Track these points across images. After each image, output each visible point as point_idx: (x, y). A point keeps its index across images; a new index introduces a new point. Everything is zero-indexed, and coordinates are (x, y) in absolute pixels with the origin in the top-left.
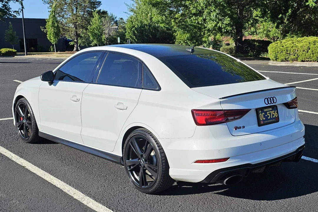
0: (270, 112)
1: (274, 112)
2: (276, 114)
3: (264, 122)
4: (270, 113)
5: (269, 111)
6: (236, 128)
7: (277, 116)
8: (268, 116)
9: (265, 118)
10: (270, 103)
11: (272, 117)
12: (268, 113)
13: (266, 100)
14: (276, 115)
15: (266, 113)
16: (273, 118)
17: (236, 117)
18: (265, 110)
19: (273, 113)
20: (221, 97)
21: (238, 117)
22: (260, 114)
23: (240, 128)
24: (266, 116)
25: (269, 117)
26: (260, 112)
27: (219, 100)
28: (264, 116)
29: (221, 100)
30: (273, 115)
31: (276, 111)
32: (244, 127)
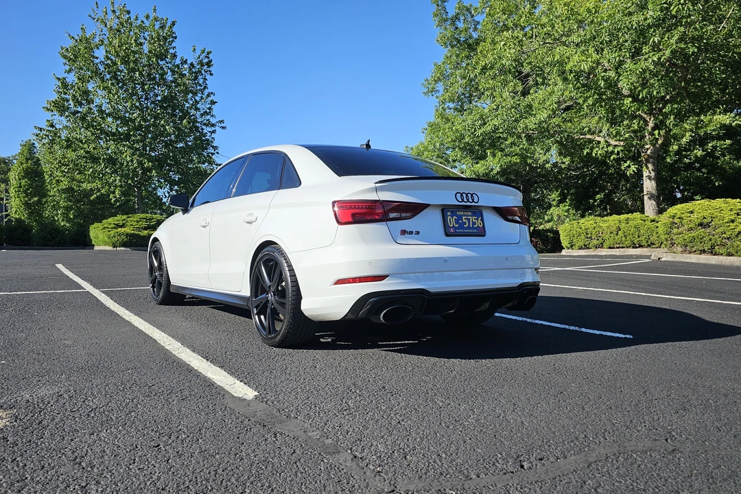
0: (468, 217)
1: (477, 219)
3: (456, 231)
4: (469, 220)
6: (404, 232)
7: (482, 226)
8: (465, 223)
9: (457, 225)
10: (465, 200)
13: (459, 195)
14: (479, 223)
15: (460, 218)
16: (473, 228)
17: (404, 215)
18: (459, 213)
19: (474, 221)
20: (377, 181)
21: (408, 214)
22: (449, 217)
23: (411, 233)
24: (460, 222)
26: (449, 214)
27: (374, 185)
28: (457, 221)
29: (377, 185)
30: (474, 223)
31: (480, 218)
32: (418, 233)
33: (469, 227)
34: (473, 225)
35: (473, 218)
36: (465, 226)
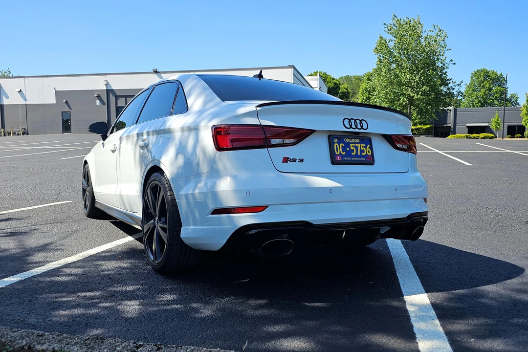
0: (356, 145)
1: (366, 147)
2: (369, 151)
3: (342, 159)
4: (357, 148)
5: (355, 143)
6: (286, 160)
7: (370, 154)
9: (344, 153)
10: (354, 126)
11: (359, 154)
12: (353, 146)
13: (346, 122)
14: (367, 151)
15: (347, 145)
16: (361, 156)
17: (287, 141)
18: (347, 140)
19: (362, 149)
21: (292, 141)
22: (336, 144)
23: (294, 160)
24: (348, 149)
25: (353, 152)
26: (336, 140)
27: (254, 109)
28: (344, 149)
29: (258, 108)
30: (362, 151)
31: (369, 146)
32: (302, 161)
33: (356, 155)
34: (361, 153)
35: (362, 145)
36: (352, 154)
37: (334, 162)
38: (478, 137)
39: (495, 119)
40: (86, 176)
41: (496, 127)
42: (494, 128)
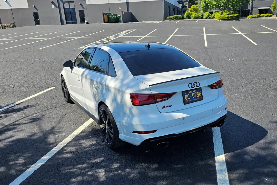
0: (195, 93)
1: (199, 93)
2: (200, 94)
3: (189, 101)
4: (195, 94)
5: (194, 92)
6: (164, 107)
8: (193, 96)
10: (193, 87)
12: (193, 94)
13: (190, 85)
14: (200, 95)
15: (191, 94)
16: (197, 98)
17: (164, 99)
18: (190, 92)
21: (166, 98)
23: (168, 106)
24: (191, 96)
26: (186, 94)
27: (149, 87)
28: (189, 97)
29: (150, 87)
30: (197, 95)
31: (200, 92)
32: (171, 106)
33: (195, 98)
34: (197, 96)
35: (197, 93)
36: (193, 98)
37: (185, 103)
38: (264, 16)
39: (273, 5)
40: (63, 81)
41: (274, 9)
42: (273, 9)
